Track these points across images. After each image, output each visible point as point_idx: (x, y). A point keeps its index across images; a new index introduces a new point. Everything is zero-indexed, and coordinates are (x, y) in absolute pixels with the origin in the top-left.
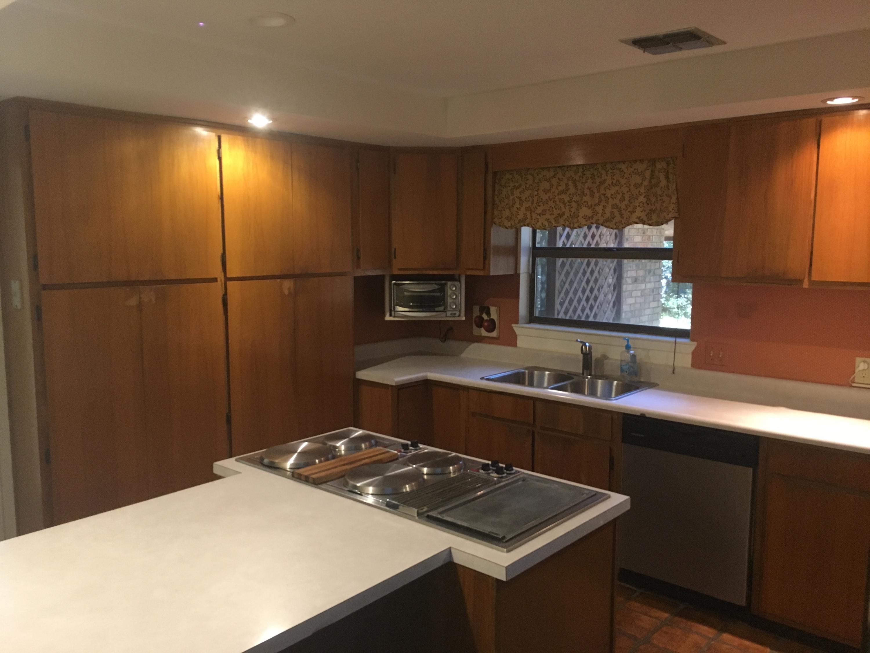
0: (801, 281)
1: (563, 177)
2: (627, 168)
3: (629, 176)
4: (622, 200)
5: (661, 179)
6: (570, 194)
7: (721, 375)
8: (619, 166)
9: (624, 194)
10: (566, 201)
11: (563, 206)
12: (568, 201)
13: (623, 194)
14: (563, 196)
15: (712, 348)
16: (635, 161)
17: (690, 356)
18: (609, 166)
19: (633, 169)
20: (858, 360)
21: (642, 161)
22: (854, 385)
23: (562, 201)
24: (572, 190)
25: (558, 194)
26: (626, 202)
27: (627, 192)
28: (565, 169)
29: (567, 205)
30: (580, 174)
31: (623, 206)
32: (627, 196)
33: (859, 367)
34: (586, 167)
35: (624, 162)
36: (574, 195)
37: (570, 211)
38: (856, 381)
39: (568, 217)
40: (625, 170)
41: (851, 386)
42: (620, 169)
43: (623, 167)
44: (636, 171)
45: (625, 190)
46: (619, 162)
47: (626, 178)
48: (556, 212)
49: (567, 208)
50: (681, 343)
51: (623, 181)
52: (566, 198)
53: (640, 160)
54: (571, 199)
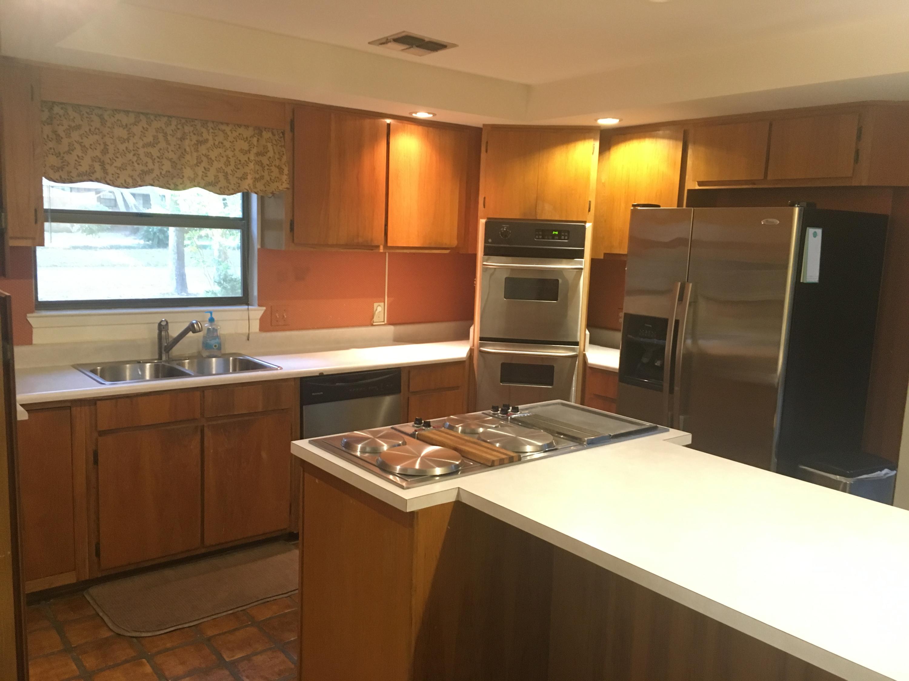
0: (378, 247)
1: (148, 126)
2: (231, 130)
3: (233, 140)
4: (228, 163)
5: (269, 149)
6: (160, 149)
7: (288, 333)
8: (223, 127)
9: (230, 158)
10: (155, 157)
11: (150, 161)
12: (158, 157)
13: (228, 157)
14: (150, 150)
15: (277, 310)
16: (240, 126)
17: (258, 321)
18: (210, 125)
19: (237, 134)
20: (376, 305)
21: (247, 127)
22: (374, 324)
23: (149, 155)
24: (163, 144)
25: (143, 147)
26: (232, 167)
27: (233, 156)
28: (152, 117)
29: (156, 161)
30: (173, 127)
31: (229, 170)
32: (232, 160)
33: (376, 310)
34: (180, 121)
35: (228, 124)
36: (165, 151)
37: (160, 168)
38: (375, 321)
39: (157, 175)
40: (229, 133)
41: (372, 325)
42: (223, 131)
43: (227, 129)
44: (241, 136)
45: (230, 154)
46: (222, 123)
47: (230, 142)
48: (139, 168)
49: (157, 165)
50: (252, 310)
51: (227, 144)
52: (155, 152)
53: (245, 126)
54: (162, 154)
